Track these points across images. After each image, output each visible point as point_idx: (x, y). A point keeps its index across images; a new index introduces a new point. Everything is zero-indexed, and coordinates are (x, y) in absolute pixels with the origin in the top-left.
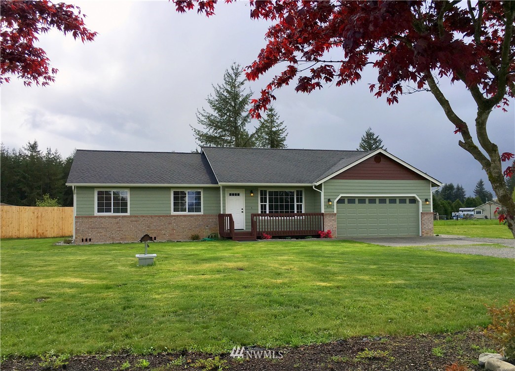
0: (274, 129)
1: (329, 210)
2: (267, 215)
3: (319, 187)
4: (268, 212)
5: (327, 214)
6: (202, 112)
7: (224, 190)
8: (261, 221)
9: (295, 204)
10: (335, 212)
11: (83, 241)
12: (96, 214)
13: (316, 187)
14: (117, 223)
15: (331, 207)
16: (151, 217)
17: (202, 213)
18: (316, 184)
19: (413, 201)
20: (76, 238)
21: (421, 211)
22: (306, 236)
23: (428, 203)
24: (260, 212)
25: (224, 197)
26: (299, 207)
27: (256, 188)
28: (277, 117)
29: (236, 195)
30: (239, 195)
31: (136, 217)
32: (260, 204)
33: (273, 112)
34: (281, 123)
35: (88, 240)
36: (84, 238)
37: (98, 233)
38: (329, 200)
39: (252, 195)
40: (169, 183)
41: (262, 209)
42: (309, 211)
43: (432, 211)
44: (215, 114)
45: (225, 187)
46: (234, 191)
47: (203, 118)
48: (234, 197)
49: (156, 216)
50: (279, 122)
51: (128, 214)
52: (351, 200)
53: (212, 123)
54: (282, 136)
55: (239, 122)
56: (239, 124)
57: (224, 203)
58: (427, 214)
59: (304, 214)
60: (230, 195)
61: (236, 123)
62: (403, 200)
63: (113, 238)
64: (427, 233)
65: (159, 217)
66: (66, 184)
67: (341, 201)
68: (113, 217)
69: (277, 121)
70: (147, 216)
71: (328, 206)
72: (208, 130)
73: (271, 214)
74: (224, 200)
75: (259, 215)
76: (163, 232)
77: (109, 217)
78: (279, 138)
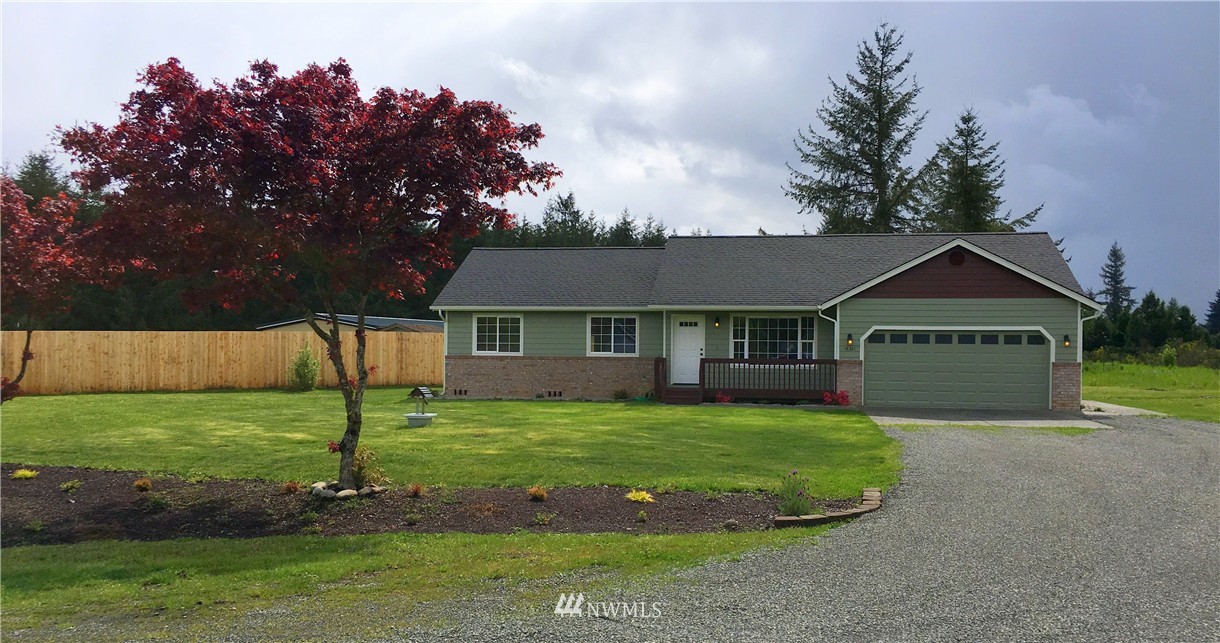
0: (972, 163)
1: (849, 354)
2: (745, 361)
3: (832, 311)
4: (746, 357)
5: (842, 362)
6: (809, 136)
7: (668, 318)
8: (732, 371)
9: (800, 341)
10: (862, 358)
11: (456, 394)
12: (475, 352)
13: (823, 312)
14: (504, 368)
15: (854, 348)
16: (555, 359)
17: (636, 355)
18: (820, 307)
19: (1037, 339)
20: (446, 388)
21: (1053, 359)
22: (799, 400)
23: (1067, 344)
24: (732, 356)
25: (668, 328)
26: (807, 348)
27: (726, 313)
28: (980, 135)
29: (691, 325)
30: (696, 324)
31: (531, 358)
32: (732, 341)
33: (970, 125)
34: (993, 148)
35: (463, 392)
36: (458, 390)
37: (476, 382)
38: (850, 337)
39: (717, 325)
40: (580, 305)
41: (736, 350)
43: (1080, 359)
44: (834, 137)
45: (670, 313)
46: (688, 319)
47: (808, 150)
48: (688, 328)
49: (562, 358)
50: (984, 145)
51: (520, 354)
52: (899, 338)
53: (831, 159)
54: (992, 176)
55: (887, 153)
56: (886, 158)
57: (668, 339)
58: (1066, 365)
59: (815, 362)
60: (681, 324)
61: (880, 156)
62: (1013, 339)
63: (498, 392)
64: (1064, 405)
65: (567, 359)
66: (431, 308)
67: (875, 338)
68: (498, 358)
69: (980, 144)
70: (548, 358)
71: (846, 348)
72: (821, 172)
73: (752, 360)
74: (668, 334)
75: (731, 361)
76: (573, 384)
77: (493, 358)
78: (983, 181)
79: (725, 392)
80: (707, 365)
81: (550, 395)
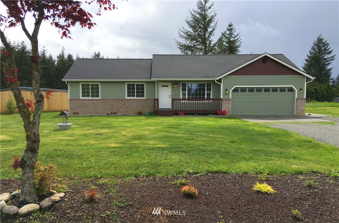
0: (232, 39)
1: (227, 96)
2: (186, 100)
3: (220, 81)
4: (187, 98)
5: (224, 99)
6: (182, 30)
7: (158, 84)
8: (182, 103)
9: (206, 92)
10: (231, 98)
11: (74, 114)
12: (81, 98)
13: (217, 81)
14: (93, 104)
15: (228, 94)
16: (113, 100)
17: (145, 98)
18: (216, 79)
19: (291, 90)
20: (70, 112)
21: (296, 97)
22: (208, 114)
23: (302, 91)
24: (181, 98)
25: (158, 88)
26: (209, 95)
27: (179, 82)
28: (234, 30)
29: (166, 86)
30: (168, 86)
31: (104, 100)
32: (181, 92)
33: (231, 27)
34: (238, 35)
35: (77, 113)
36: (75, 112)
37: (83, 109)
38: (226, 90)
39: (176, 86)
40: (123, 79)
41: (183, 96)
42: (215, 97)
43: (305, 97)
44: (191, 30)
45: (158, 81)
46: (165, 84)
47: (182, 34)
48: (165, 87)
49: (116, 100)
50: (235, 34)
51: (100, 98)
52: (243, 90)
53: (189, 37)
54: (238, 44)
55: (207, 35)
56: (207, 37)
57: (158, 92)
58: (301, 99)
59: (212, 99)
60: (162, 86)
61: (205, 36)
62: (283, 90)
63: (91, 113)
64: (300, 113)
65: (118, 100)
66: (62, 80)
67: (236, 90)
68: (91, 100)
69: (234, 33)
70: (111, 100)
71: (226, 94)
72: (186, 41)
73: (189, 99)
74: (158, 90)
75: (181, 99)
76: (121, 110)
77: (89, 100)
78: (235, 45)
79: (182, 111)
80: (174, 101)
81: (112, 114)
